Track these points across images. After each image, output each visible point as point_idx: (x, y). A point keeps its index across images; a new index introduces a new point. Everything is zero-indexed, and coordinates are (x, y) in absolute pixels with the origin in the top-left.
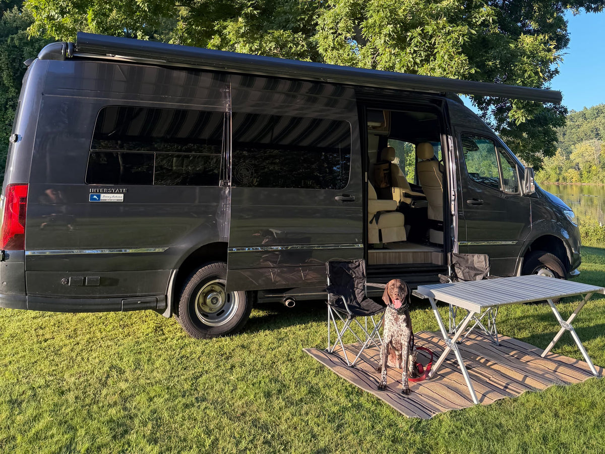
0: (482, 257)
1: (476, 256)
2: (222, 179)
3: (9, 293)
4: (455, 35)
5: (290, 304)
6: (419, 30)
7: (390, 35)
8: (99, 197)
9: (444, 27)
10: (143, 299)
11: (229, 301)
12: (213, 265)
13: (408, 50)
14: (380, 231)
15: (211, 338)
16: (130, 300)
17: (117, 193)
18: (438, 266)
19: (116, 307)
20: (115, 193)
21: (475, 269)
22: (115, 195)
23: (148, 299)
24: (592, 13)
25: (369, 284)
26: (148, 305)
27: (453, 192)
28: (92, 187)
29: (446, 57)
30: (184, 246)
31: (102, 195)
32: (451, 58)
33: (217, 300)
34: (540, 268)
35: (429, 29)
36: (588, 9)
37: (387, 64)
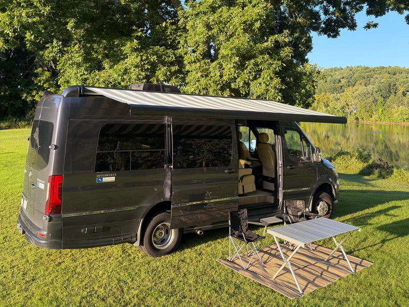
0: (301, 202)
1: (298, 201)
2: (166, 164)
3: (52, 240)
4: (274, 66)
5: (201, 233)
6: (253, 61)
7: (236, 63)
8: (102, 179)
9: (267, 60)
10: (124, 237)
11: (167, 233)
12: (161, 214)
13: (245, 71)
14: (243, 186)
15: (161, 256)
16: (117, 238)
17: (112, 176)
18: (271, 204)
19: (110, 243)
20: (110, 176)
21: (297, 208)
22: (110, 178)
23: (127, 237)
24: (331, 38)
25: (249, 222)
26: (127, 240)
27: (280, 162)
28: (99, 174)
29: (269, 78)
30: (147, 205)
31: (104, 178)
32: (271, 78)
33: (162, 233)
34: (320, 201)
35: (259, 60)
36: (329, 36)
37: (231, 76)
